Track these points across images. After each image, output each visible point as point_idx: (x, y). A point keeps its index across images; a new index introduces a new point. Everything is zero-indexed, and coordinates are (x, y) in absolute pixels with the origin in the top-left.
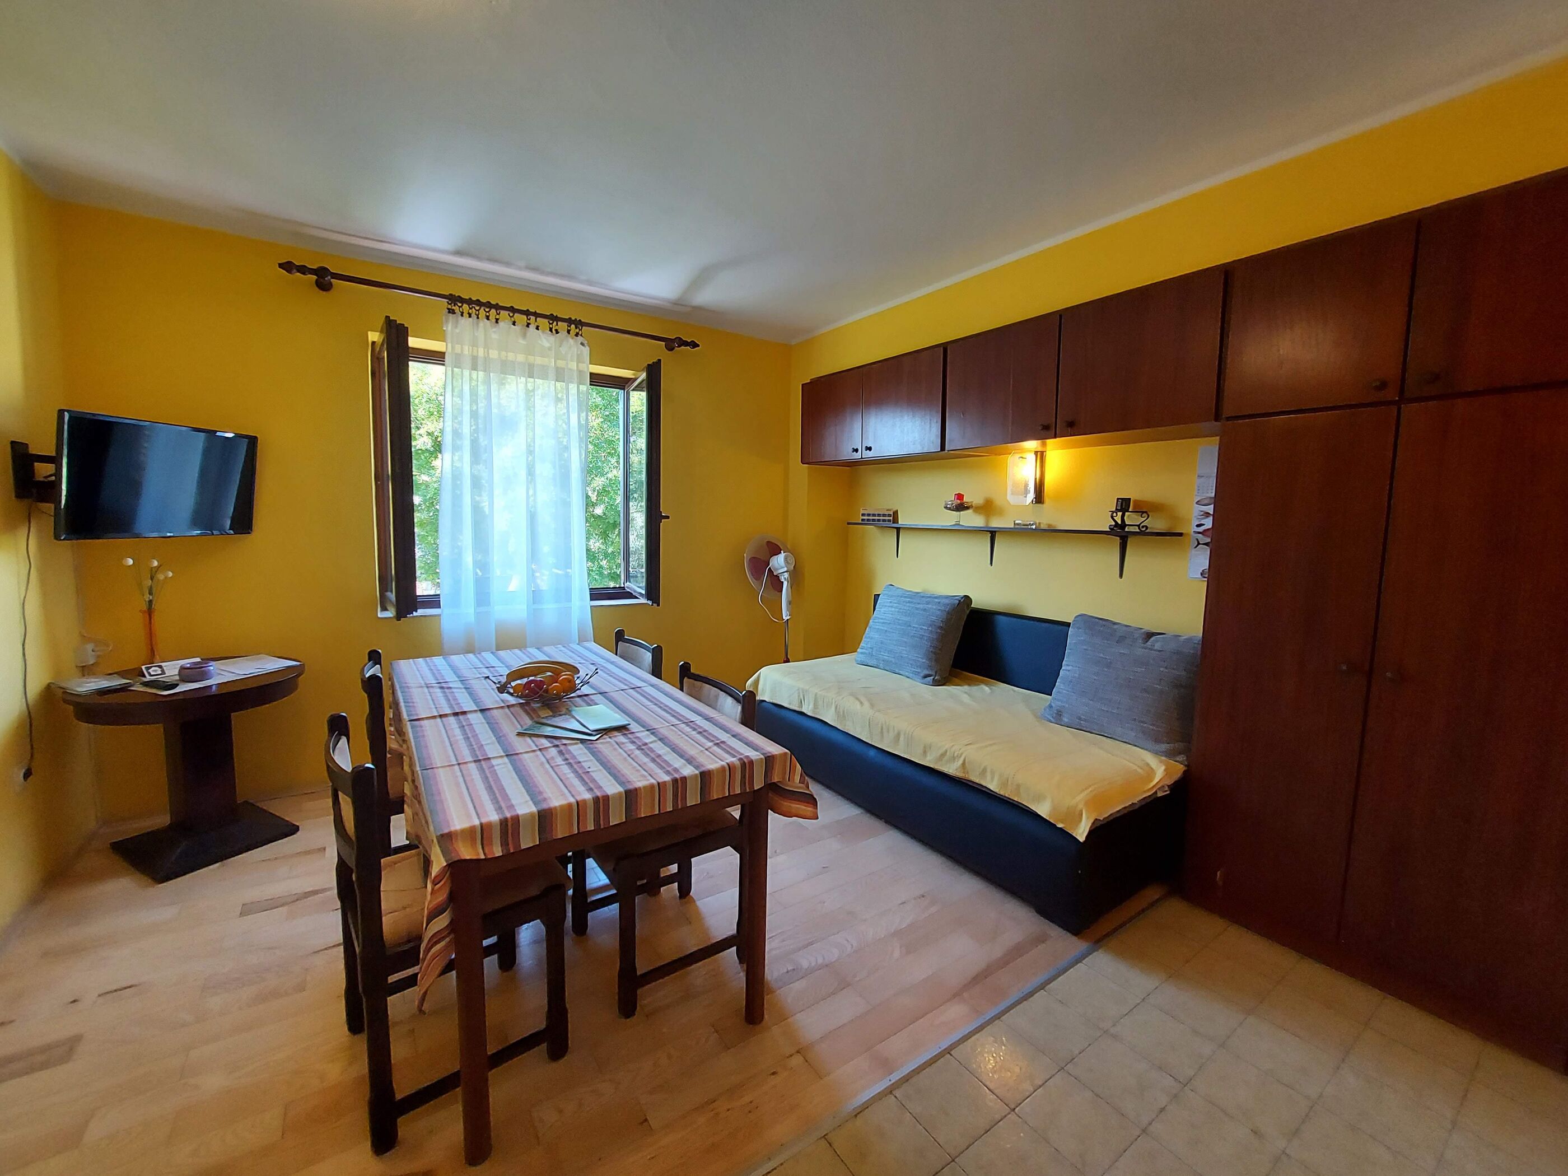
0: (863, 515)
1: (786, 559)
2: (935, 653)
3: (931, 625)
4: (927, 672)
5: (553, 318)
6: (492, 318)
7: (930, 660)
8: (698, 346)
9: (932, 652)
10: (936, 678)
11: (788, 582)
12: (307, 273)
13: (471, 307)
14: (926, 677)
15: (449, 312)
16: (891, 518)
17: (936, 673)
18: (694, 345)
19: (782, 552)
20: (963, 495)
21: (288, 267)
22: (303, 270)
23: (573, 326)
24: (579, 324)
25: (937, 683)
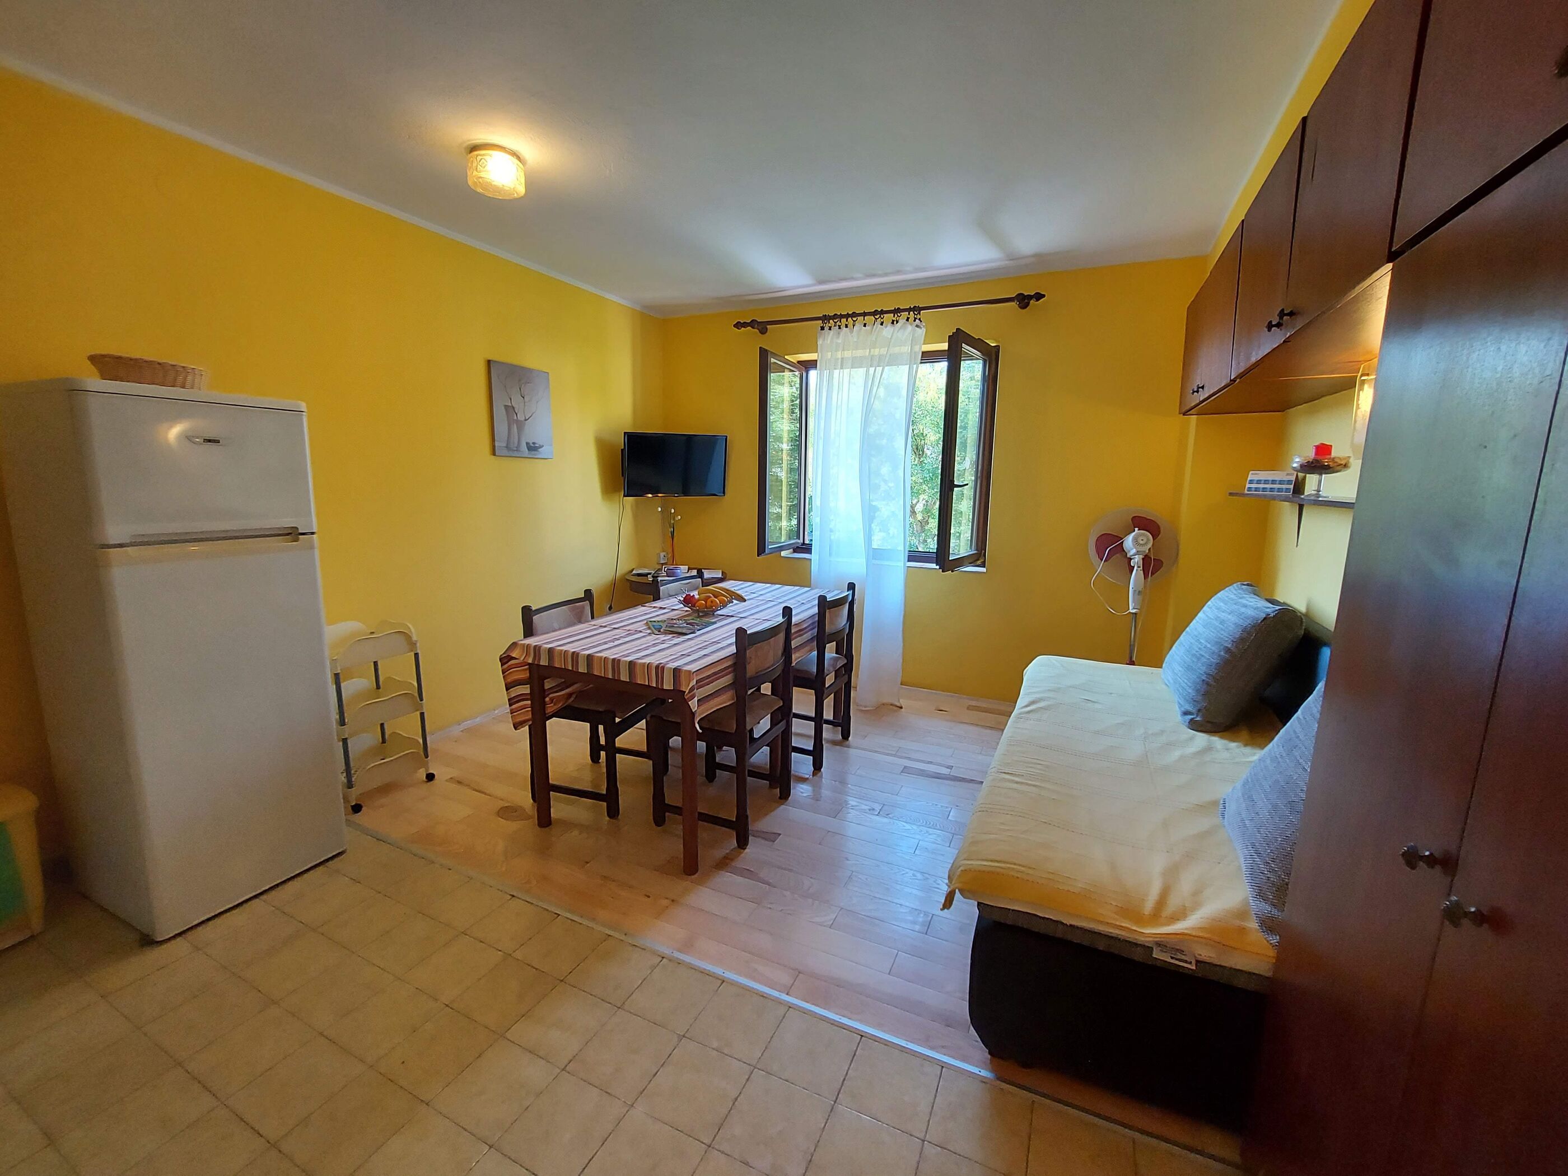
0: (1251, 482)
1: (1135, 540)
2: (1208, 684)
3: (1217, 643)
4: (1188, 707)
5: (897, 311)
7: (1198, 691)
8: (1044, 296)
9: (1203, 680)
10: (1198, 719)
13: (835, 321)
14: (1186, 713)
15: (821, 330)
16: (1292, 487)
17: (1199, 710)
18: (1039, 296)
19: (1136, 529)
20: (1331, 446)
21: (738, 325)
22: (745, 325)
23: (911, 313)
24: (917, 310)
25: (1194, 725)
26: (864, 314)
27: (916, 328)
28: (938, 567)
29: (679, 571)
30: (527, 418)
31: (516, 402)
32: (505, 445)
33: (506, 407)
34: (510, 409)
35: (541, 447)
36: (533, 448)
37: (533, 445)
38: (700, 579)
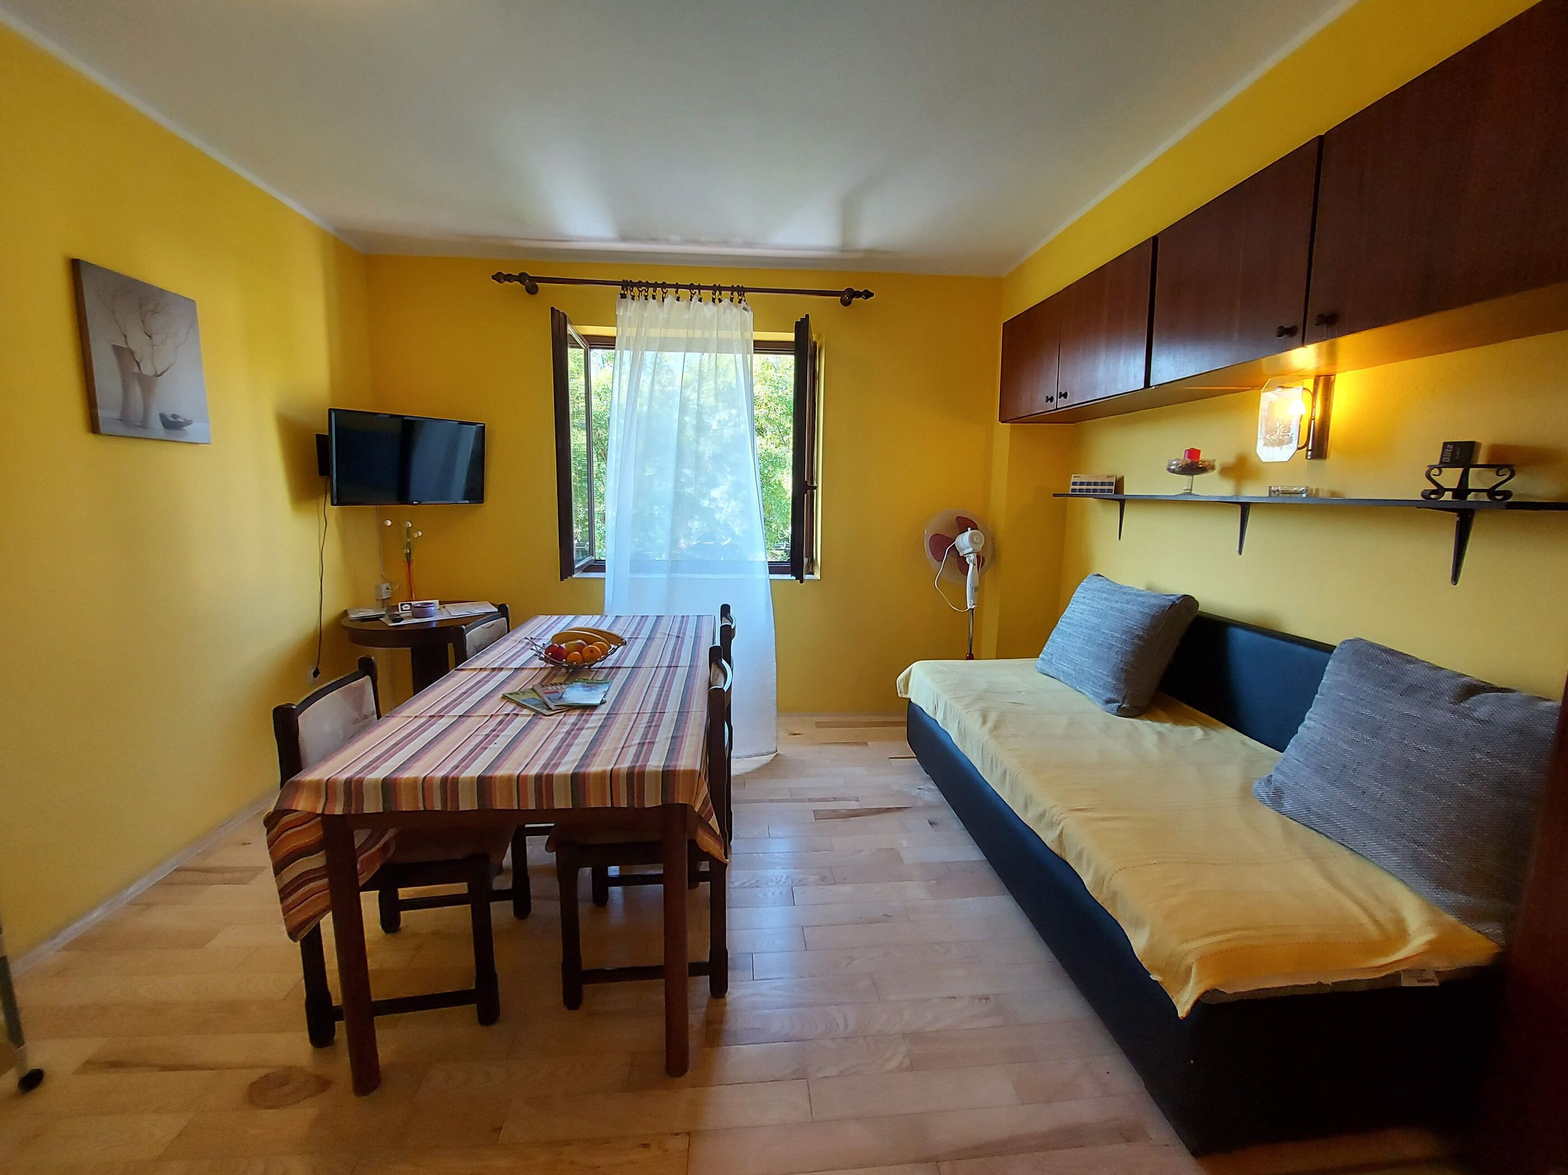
0: (1074, 484)
1: (971, 538)
2: (1126, 671)
3: (1125, 632)
4: (1110, 695)
5: (716, 288)
6: (659, 297)
7: (1118, 679)
8: (872, 295)
9: (1122, 669)
10: (1124, 705)
11: (974, 565)
12: (512, 280)
13: (641, 289)
14: (1109, 702)
15: (622, 297)
16: (1113, 487)
17: (1124, 698)
18: (868, 294)
19: (969, 529)
20: (1199, 451)
21: (498, 277)
22: (509, 278)
23: (735, 293)
24: (741, 290)
25: (1123, 713)
26: (677, 287)
27: (744, 311)
28: (794, 578)
29: (433, 608)
30: (159, 373)
31: (137, 342)
32: (117, 415)
33: (117, 349)
34: (124, 355)
35: (188, 423)
36: (173, 424)
37: (172, 419)
38: (505, 619)
